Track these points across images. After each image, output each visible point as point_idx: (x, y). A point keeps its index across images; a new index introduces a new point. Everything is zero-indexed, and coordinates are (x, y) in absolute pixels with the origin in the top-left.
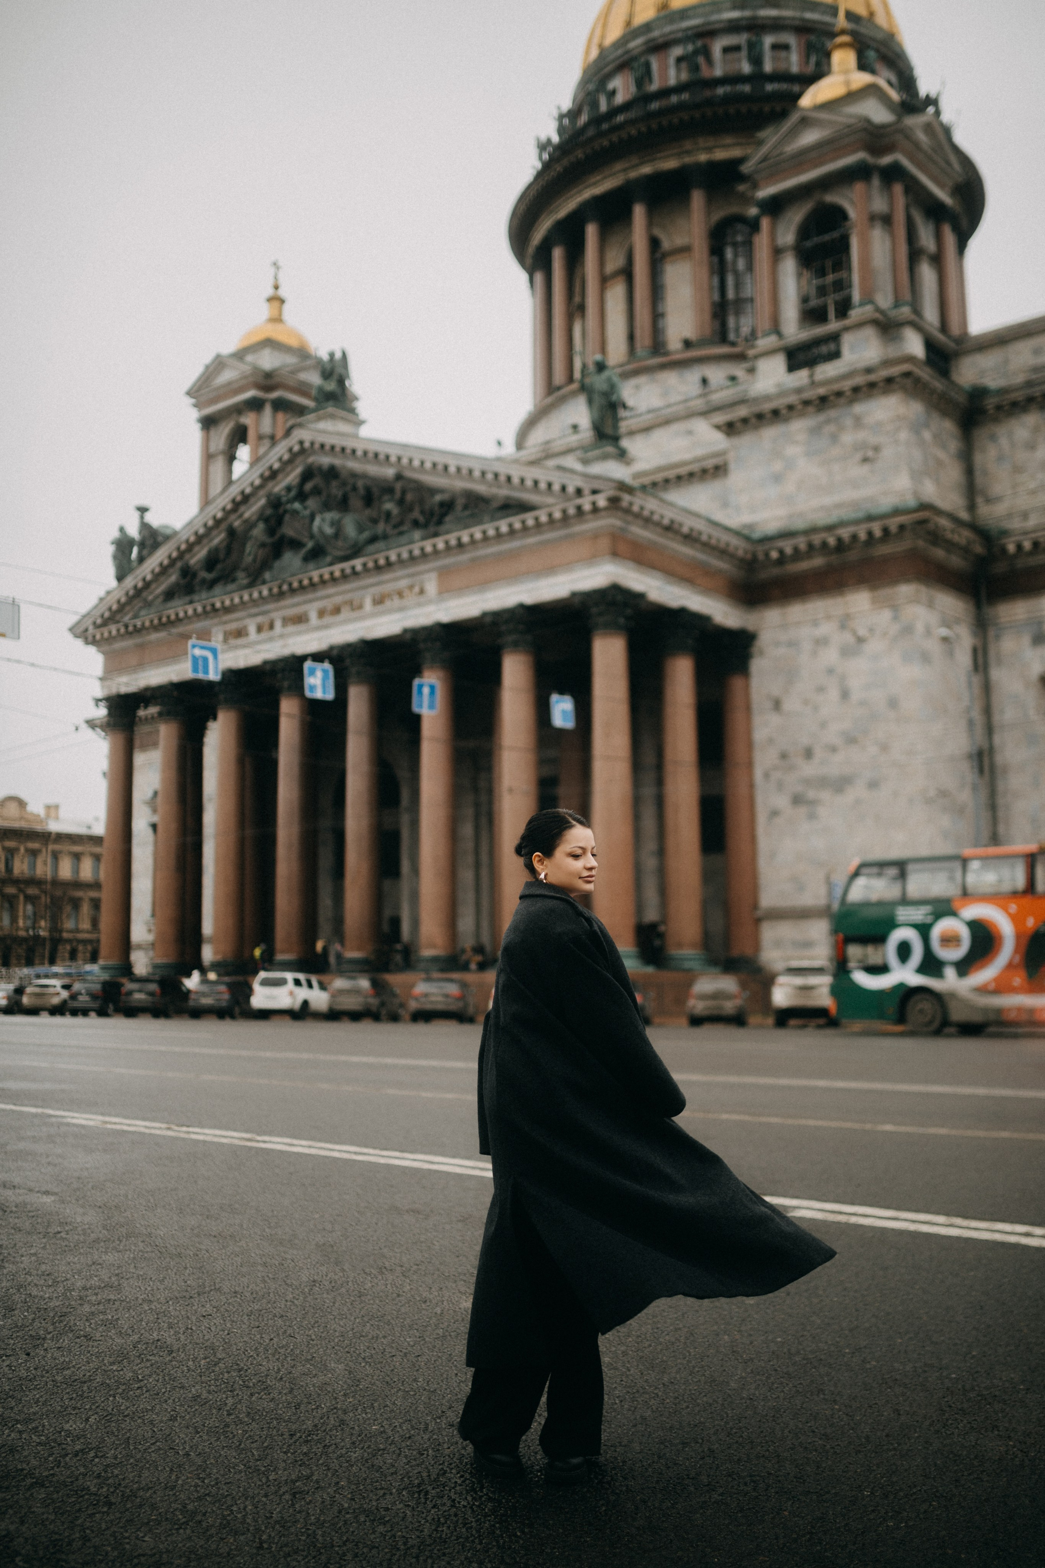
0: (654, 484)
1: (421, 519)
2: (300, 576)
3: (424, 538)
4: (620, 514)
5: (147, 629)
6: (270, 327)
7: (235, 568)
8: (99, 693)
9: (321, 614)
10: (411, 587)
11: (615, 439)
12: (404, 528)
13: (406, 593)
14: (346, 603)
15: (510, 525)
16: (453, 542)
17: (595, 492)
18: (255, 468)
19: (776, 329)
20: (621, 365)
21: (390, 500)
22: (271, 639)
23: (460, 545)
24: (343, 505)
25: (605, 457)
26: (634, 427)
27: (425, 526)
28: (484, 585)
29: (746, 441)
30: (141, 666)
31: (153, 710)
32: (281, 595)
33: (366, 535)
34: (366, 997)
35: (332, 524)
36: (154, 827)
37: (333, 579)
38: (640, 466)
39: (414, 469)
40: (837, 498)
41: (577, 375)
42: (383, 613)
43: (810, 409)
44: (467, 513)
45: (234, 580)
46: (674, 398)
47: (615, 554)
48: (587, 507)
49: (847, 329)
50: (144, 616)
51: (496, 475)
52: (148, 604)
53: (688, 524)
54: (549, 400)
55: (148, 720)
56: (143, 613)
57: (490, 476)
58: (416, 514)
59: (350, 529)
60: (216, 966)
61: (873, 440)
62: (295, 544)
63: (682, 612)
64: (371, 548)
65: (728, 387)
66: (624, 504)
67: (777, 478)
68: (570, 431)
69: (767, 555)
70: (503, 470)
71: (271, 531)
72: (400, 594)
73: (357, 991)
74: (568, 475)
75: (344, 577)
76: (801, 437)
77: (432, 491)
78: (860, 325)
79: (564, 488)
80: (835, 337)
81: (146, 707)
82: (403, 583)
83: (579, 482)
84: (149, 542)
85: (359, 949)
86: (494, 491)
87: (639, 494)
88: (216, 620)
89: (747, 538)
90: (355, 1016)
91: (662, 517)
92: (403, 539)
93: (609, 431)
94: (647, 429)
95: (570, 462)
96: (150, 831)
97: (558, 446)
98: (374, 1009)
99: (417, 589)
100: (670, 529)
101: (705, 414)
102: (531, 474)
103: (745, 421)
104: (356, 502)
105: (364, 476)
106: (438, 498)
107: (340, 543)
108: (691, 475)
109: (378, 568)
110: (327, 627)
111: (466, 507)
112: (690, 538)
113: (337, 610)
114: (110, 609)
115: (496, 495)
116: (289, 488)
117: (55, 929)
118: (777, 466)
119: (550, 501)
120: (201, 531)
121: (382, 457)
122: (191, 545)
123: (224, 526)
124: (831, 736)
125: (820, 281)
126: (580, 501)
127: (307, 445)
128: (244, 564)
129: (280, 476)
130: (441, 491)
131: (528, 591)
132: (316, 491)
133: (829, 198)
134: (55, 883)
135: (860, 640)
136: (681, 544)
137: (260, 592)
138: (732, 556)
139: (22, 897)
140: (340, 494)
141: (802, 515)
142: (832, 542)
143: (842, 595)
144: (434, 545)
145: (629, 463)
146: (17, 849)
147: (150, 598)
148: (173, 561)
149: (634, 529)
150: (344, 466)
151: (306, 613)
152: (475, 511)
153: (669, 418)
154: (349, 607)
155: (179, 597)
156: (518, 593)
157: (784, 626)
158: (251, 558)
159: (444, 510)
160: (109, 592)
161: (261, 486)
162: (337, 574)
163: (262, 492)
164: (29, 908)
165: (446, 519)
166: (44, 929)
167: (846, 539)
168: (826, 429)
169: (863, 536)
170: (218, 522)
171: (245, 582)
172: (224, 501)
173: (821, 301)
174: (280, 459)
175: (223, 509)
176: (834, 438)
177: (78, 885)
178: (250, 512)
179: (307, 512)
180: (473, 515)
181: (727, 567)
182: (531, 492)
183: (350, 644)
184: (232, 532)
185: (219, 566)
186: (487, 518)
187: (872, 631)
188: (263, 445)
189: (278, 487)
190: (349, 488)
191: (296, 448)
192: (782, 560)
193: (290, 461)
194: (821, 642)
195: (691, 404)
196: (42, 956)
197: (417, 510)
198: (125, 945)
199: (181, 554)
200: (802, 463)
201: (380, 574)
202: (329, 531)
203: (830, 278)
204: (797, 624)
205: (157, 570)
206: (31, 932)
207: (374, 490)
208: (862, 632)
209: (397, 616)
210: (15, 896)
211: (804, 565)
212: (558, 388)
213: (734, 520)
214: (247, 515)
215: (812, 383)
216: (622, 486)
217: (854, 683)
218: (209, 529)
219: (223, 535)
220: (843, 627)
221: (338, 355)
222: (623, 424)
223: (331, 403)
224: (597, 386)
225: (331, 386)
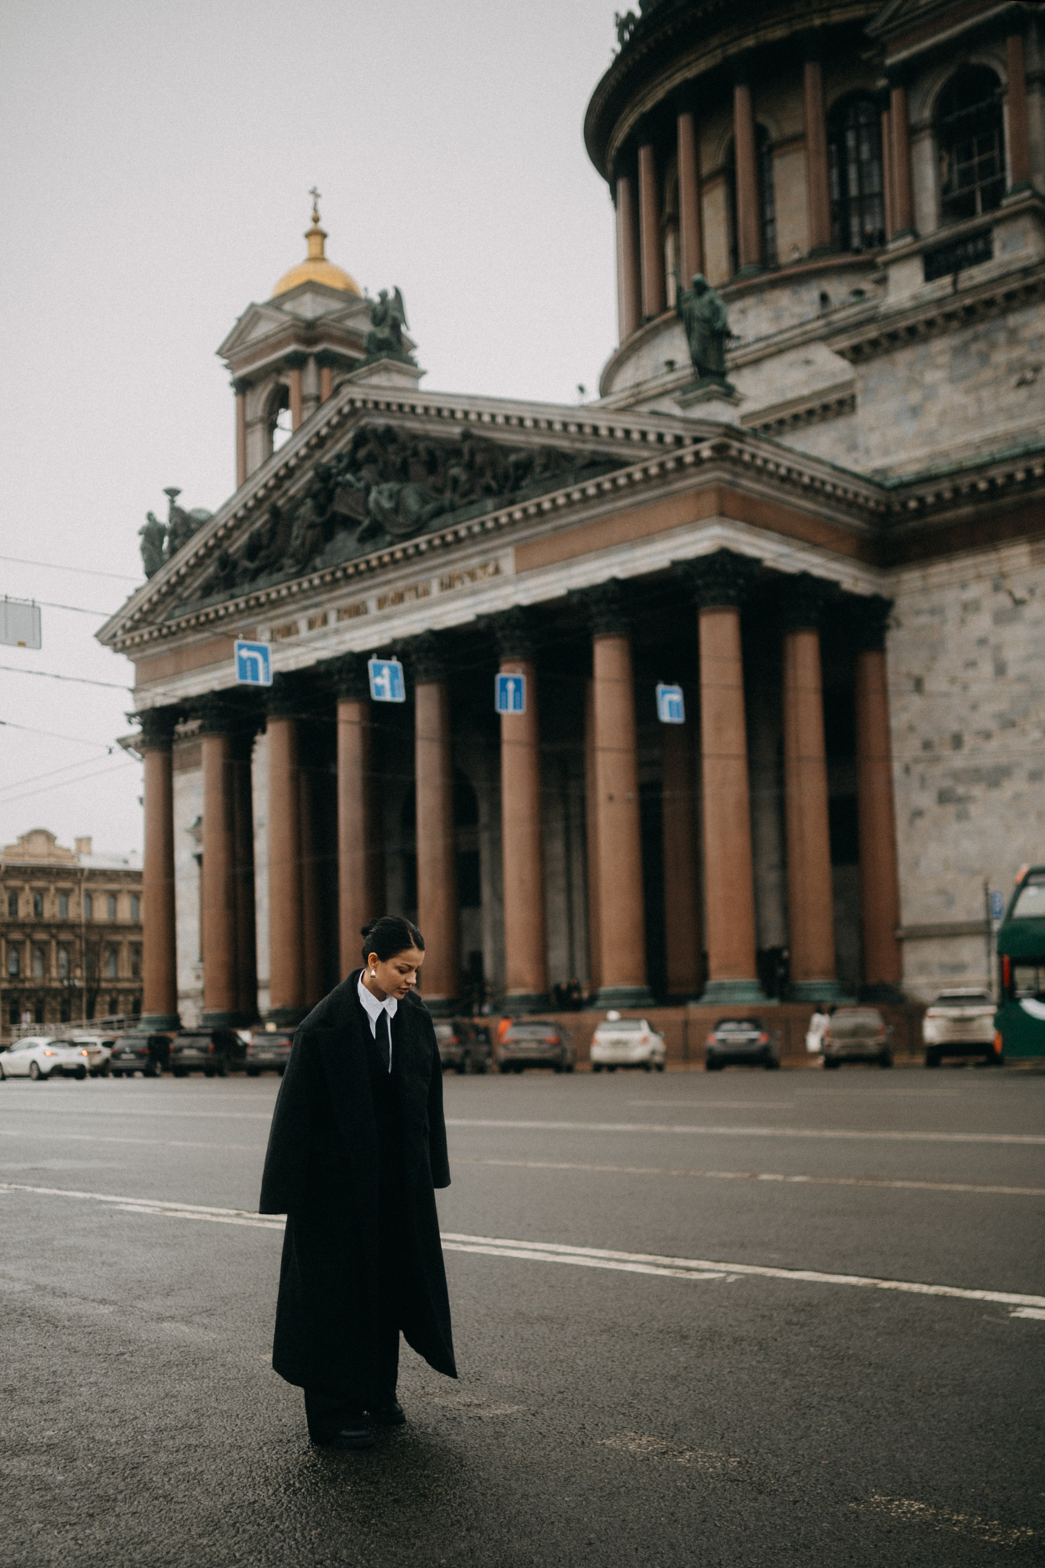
0: (766, 427)
1: (494, 484)
2: (355, 561)
3: (498, 508)
4: (728, 465)
5: (184, 630)
6: (312, 266)
7: (281, 554)
8: (132, 708)
9: (381, 603)
10: (484, 566)
11: (721, 375)
12: (473, 497)
13: (479, 573)
14: (409, 589)
15: (599, 486)
16: (532, 510)
17: (697, 440)
18: (299, 437)
19: (911, 228)
20: (723, 286)
21: (458, 465)
22: (325, 636)
23: (540, 512)
24: (403, 473)
25: (709, 398)
26: (740, 361)
27: (500, 493)
28: (570, 558)
29: (877, 367)
30: (178, 673)
31: (193, 725)
32: (335, 582)
33: (429, 508)
34: (449, 1046)
35: (391, 497)
36: (199, 858)
37: (394, 562)
38: (748, 407)
39: (483, 425)
40: (989, 432)
41: (672, 300)
42: (452, 599)
43: (955, 324)
44: (547, 474)
45: (280, 569)
46: (787, 322)
47: (723, 514)
48: (689, 459)
49: (998, 222)
50: (179, 617)
51: (580, 427)
52: (183, 602)
53: (810, 471)
54: (639, 334)
55: (187, 736)
56: (177, 612)
57: (573, 429)
58: (488, 479)
59: (412, 502)
60: (274, 1015)
61: (1031, 358)
62: (349, 523)
63: (804, 577)
64: (436, 523)
65: (852, 305)
66: (734, 453)
67: (915, 411)
68: (665, 369)
69: (904, 505)
70: (587, 420)
71: (320, 509)
72: (472, 576)
74: (665, 422)
75: (407, 558)
76: (943, 359)
77: (506, 450)
78: (1015, 216)
79: (660, 437)
80: (984, 234)
81: (185, 721)
82: (475, 561)
83: (678, 429)
84: (181, 531)
85: (436, 991)
86: (578, 445)
87: (749, 440)
88: (261, 617)
89: (880, 486)
91: (778, 466)
92: (474, 510)
93: (713, 366)
94: (757, 362)
95: (667, 406)
96: (194, 863)
97: (652, 387)
98: (457, 1059)
99: (491, 569)
100: (789, 479)
101: (825, 338)
102: (620, 422)
103: (874, 343)
104: (417, 469)
105: (426, 437)
106: (513, 458)
107: (401, 519)
108: (810, 413)
109: (445, 545)
110: (387, 618)
111: (546, 467)
112: (813, 489)
113: (399, 598)
114: (140, 610)
115: (580, 451)
116: (339, 457)
117: (92, 978)
118: (915, 397)
119: (645, 454)
120: (241, 513)
121: (446, 413)
122: (229, 531)
123: (266, 506)
124: (984, 719)
125: (964, 165)
126: (680, 452)
127: (359, 404)
128: (291, 550)
129: (329, 444)
130: (516, 450)
131: (622, 563)
132: (371, 459)
133: (974, 60)
134: (91, 926)
135: (1019, 603)
136: (800, 497)
137: (311, 581)
138: (861, 508)
139: (54, 943)
140: (399, 461)
141: (945, 454)
142: (982, 486)
143: (996, 549)
144: (510, 515)
145: (736, 404)
146: (47, 889)
147: (186, 594)
148: (210, 550)
149: (745, 482)
150: (402, 428)
151: (364, 603)
152: (557, 472)
153: (782, 346)
154: (413, 593)
155: (218, 592)
156: (609, 566)
157: (925, 590)
158: (298, 542)
159: (520, 472)
160: (138, 591)
161: (307, 457)
162: (399, 555)
163: (308, 464)
164: (63, 955)
165: (524, 483)
166: (80, 979)
167: (1000, 481)
168: (974, 348)
169: (1020, 476)
170: (259, 501)
171: (293, 570)
172: (266, 476)
173: (966, 190)
174: (328, 424)
175: (265, 486)
176: (984, 359)
177: (115, 927)
178: (295, 488)
179: (361, 485)
180: (554, 476)
181: (856, 522)
182: (621, 445)
183: (415, 637)
184: (275, 512)
185: (263, 553)
186: (571, 479)
187: (1032, 591)
188: (308, 408)
189: (327, 457)
190: (409, 452)
191: (346, 409)
192: (923, 509)
193: (340, 425)
194: (970, 607)
195: (809, 327)
196: (80, 1010)
197: (489, 474)
198: (172, 995)
199: (219, 541)
200: (945, 390)
201: (448, 553)
202: (387, 504)
203: (976, 160)
204: (941, 586)
205: (192, 562)
206: (66, 983)
207: (438, 453)
208: (1020, 594)
209: (469, 601)
210: (47, 943)
211: (949, 515)
212: (649, 319)
213: (863, 465)
214: (292, 492)
215: (956, 292)
216: (730, 431)
217: (1010, 655)
218: (249, 510)
219: (266, 517)
220: (997, 588)
221: (391, 295)
222: (729, 356)
223: (384, 353)
224: (697, 313)
225: (384, 333)
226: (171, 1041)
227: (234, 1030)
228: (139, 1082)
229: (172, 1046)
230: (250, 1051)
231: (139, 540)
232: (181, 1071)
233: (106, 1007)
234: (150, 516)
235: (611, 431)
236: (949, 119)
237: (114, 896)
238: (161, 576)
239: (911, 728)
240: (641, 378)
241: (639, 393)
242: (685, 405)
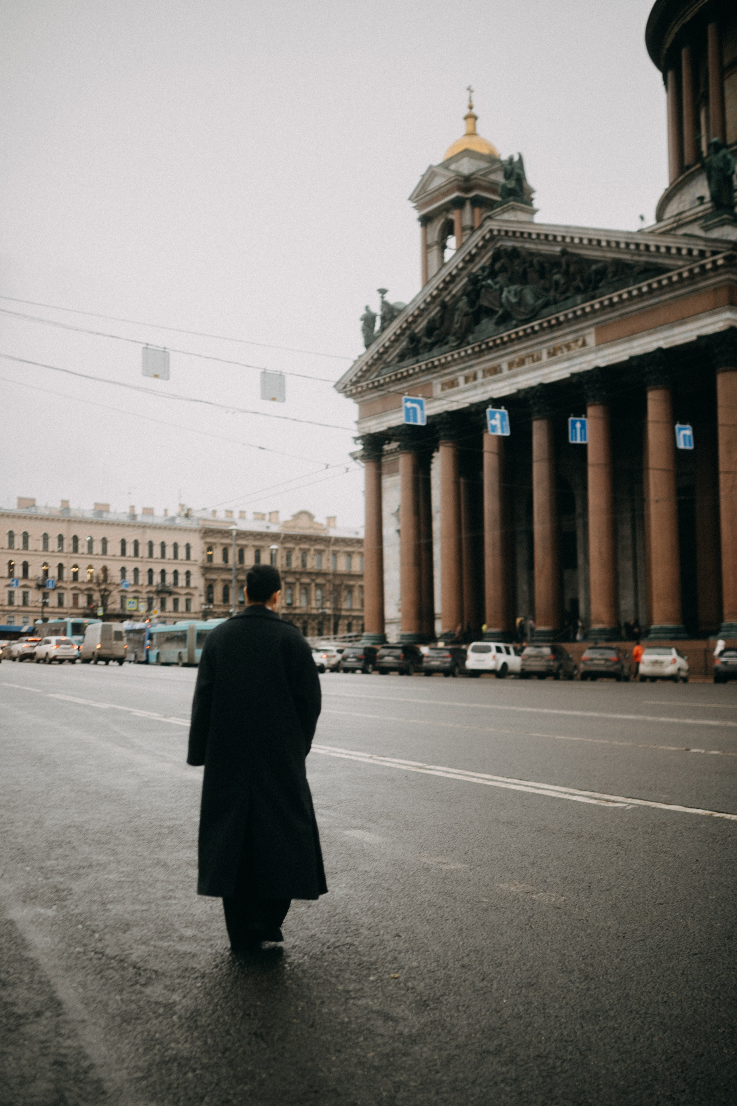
1: (581, 285)
2: (494, 338)
3: (584, 301)
4: (735, 270)
5: (388, 383)
6: (467, 140)
7: (448, 334)
8: (357, 434)
9: (511, 365)
10: (576, 341)
12: (568, 294)
13: (573, 345)
14: (528, 356)
15: (649, 286)
16: (607, 303)
18: (459, 254)
21: (558, 272)
22: (475, 387)
23: (612, 304)
24: (523, 279)
25: (723, 224)
27: (585, 291)
28: (631, 335)
30: (384, 412)
31: (394, 445)
32: (481, 353)
33: (540, 302)
34: (549, 661)
35: (516, 295)
36: (398, 531)
37: (519, 338)
39: (575, 246)
42: (555, 363)
44: (616, 278)
45: (447, 343)
47: (732, 304)
48: (709, 266)
50: (385, 374)
51: (637, 245)
52: (388, 365)
54: (680, 178)
55: (391, 452)
56: (384, 371)
57: (633, 247)
58: (578, 282)
59: (529, 299)
60: (444, 636)
62: (489, 312)
64: (545, 311)
68: (697, 203)
70: (642, 240)
71: (472, 303)
72: (568, 347)
73: (541, 657)
74: (694, 241)
75: (526, 335)
77: (589, 262)
79: (690, 252)
81: (389, 443)
82: (570, 338)
83: (702, 246)
84: (388, 315)
85: (546, 624)
86: (636, 258)
88: (435, 375)
90: (541, 676)
92: (569, 302)
93: (725, 201)
95: (695, 229)
96: (396, 535)
97: (689, 215)
98: (555, 671)
99: (580, 343)
102: (664, 242)
104: (533, 276)
105: (539, 254)
106: (594, 267)
107: (522, 309)
109: (551, 327)
110: (514, 376)
111: (615, 274)
113: (522, 362)
114: (361, 370)
115: (638, 261)
116: (483, 269)
117: (337, 608)
119: (680, 263)
120: (422, 306)
121: (551, 238)
122: (416, 318)
123: (438, 301)
126: (703, 262)
127: (495, 233)
128: (453, 330)
129: (477, 259)
130: (596, 262)
131: (665, 338)
132: (504, 269)
134: (335, 575)
137: (466, 351)
139: (313, 585)
140: (521, 270)
144: (592, 306)
146: (309, 550)
147: (389, 360)
148: (404, 331)
150: (523, 248)
151: (499, 366)
152: (623, 276)
154: (530, 359)
155: (409, 358)
156: (657, 340)
158: (458, 325)
159: (599, 277)
160: (360, 357)
161: (463, 269)
162: (521, 334)
163: (465, 273)
164: (319, 593)
165: (601, 285)
166: (329, 608)
170: (434, 298)
171: (454, 344)
172: (437, 282)
174: (476, 246)
175: (437, 288)
177: (351, 576)
178: (456, 289)
179: (497, 287)
180: (621, 280)
182: (665, 257)
183: (532, 388)
184: (444, 305)
185: (436, 332)
186: (631, 282)
188: (465, 235)
189: (475, 268)
190: (527, 265)
191: (488, 236)
193: (484, 247)
196: (329, 628)
197: (578, 278)
198: (381, 621)
199: (410, 324)
201: (553, 332)
202: (514, 300)
205: (393, 338)
206: (320, 611)
207: (546, 265)
209: (566, 364)
210: (309, 584)
212: (688, 167)
214: (454, 292)
218: (428, 304)
219: (438, 309)
221: (516, 158)
223: (511, 198)
224: (714, 165)
225: (512, 184)
226: (378, 651)
227: (417, 646)
228: (358, 677)
229: (378, 654)
230: (425, 659)
231: (360, 324)
232: (384, 671)
233: (345, 628)
234: (367, 308)
235: (658, 248)
237: (350, 555)
238: (375, 348)
240: (681, 209)
241: (679, 220)
242: (707, 229)
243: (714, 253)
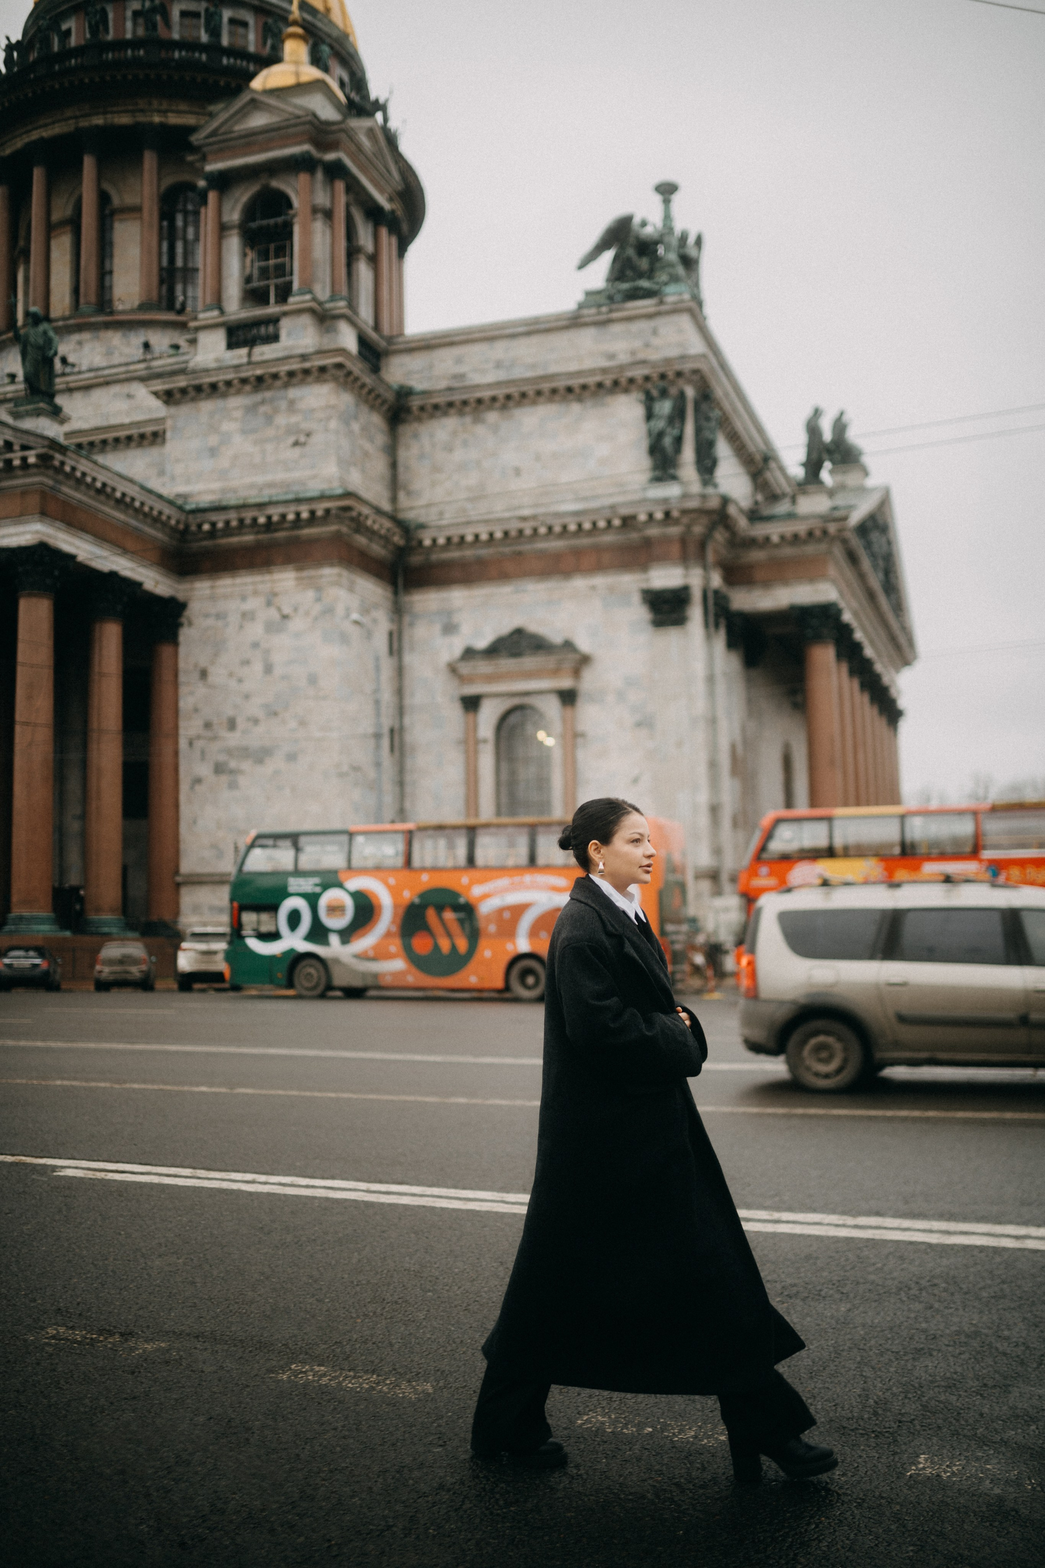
0: (88, 445)
4: (50, 472)
11: (49, 395)
19: (218, 304)
20: (65, 318)
25: (38, 413)
26: (72, 385)
29: (184, 411)
38: (75, 425)
40: (269, 478)
43: (248, 388)
46: (117, 359)
47: (44, 513)
48: (16, 462)
49: (285, 314)
53: (122, 488)
61: (305, 426)
63: (113, 575)
65: (169, 356)
66: (55, 463)
67: (213, 452)
68: (7, 380)
69: (200, 526)
76: (238, 414)
78: (299, 312)
80: (274, 320)
83: (9, 436)
87: (71, 454)
89: (180, 508)
91: (94, 479)
93: (43, 388)
94: (87, 388)
95: (2, 413)
100: (104, 492)
101: (143, 379)
103: (183, 391)
108: (129, 438)
112: (123, 503)
118: (213, 440)
124: (254, 708)
125: (263, 264)
126: (9, 456)
133: (275, 184)
135: (285, 617)
136: (113, 508)
138: (165, 524)
141: (235, 491)
142: (262, 520)
143: (270, 572)
145: (62, 422)
149: (65, 489)
153: (108, 379)
157: (213, 598)
167: (275, 518)
168: (263, 409)
169: (291, 517)
173: (262, 283)
176: (269, 419)
181: (160, 535)
187: (296, 610)
192: (213, 533)
194: (247, 616)
195: (132, 367)
200: (237, 439)
203: (272, 262)
204: (226, 597)
208: (286, 610)
211: (234, 540)
213: (168, 490)
215: (249, 363)
216: (53, 444)
217: (277, 658)
220: (269, 604)
222: (58, 380)
236: (253, 225)
239: (196, 710)
242: (16, 416)
243: (24, 448)
